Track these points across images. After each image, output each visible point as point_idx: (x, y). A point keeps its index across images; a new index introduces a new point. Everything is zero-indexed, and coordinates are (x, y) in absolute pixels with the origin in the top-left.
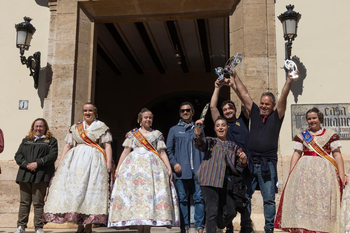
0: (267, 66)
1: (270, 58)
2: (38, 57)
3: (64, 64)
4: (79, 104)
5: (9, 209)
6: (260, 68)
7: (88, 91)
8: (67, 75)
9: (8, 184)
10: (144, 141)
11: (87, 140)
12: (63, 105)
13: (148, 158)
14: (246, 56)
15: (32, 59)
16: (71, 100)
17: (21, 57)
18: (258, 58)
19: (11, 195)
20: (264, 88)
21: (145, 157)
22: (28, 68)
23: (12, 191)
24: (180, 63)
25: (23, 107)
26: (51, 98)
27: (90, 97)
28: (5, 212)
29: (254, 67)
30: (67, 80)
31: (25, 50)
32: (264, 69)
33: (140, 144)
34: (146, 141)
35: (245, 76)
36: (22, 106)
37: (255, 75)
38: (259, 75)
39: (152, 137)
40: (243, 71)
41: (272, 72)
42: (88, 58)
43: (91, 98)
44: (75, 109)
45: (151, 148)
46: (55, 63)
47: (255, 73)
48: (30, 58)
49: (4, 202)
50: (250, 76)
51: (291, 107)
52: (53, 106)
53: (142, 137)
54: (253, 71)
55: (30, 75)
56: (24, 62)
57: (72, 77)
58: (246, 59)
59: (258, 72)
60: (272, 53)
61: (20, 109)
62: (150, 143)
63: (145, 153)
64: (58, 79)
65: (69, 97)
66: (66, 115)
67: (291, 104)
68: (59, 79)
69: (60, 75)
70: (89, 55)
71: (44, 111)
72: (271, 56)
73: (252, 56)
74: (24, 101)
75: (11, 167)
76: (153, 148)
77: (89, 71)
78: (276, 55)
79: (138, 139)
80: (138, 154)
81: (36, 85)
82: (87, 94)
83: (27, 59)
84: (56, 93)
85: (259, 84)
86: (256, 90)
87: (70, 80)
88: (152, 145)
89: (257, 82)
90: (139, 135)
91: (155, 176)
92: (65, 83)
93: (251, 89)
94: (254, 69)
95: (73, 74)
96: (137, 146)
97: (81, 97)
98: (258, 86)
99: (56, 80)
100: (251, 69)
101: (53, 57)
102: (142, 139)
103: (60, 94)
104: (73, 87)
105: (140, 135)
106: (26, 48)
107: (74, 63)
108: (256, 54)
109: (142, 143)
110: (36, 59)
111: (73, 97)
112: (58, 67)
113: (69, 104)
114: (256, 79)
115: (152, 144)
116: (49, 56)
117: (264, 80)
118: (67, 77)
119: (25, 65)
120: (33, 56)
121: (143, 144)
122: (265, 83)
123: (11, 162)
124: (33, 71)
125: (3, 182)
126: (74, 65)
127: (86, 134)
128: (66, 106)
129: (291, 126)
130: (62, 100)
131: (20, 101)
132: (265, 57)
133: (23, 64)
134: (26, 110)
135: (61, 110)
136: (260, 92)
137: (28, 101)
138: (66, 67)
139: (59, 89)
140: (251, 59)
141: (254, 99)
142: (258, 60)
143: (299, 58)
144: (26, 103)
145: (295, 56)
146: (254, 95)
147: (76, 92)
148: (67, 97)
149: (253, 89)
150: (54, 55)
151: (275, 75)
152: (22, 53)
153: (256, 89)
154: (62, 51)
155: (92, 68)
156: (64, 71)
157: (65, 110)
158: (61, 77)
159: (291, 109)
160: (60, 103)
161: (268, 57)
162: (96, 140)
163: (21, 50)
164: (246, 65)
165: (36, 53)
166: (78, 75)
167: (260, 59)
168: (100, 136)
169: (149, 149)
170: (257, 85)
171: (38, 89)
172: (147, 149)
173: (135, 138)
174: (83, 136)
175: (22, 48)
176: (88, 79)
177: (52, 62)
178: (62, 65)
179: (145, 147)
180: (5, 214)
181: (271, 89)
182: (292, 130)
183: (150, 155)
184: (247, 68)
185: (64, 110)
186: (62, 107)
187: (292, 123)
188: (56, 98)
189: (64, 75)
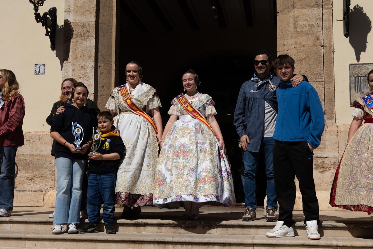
0: (321, 18)
1: (324, 9)
2: (53, 13)
3: (84, 21)
4: (102, 67)
5: (29, 186)
6: (314, 21)
7: (111, 52)
8: (87, 34)
9: (26, 159)
10: (189, 108)
11: (133, 107)
12: (84, 68)
13: (192, 126)
14: (296, 8)
15: (48, 16)
16: (93, 63)
17: (35, 14)
18: (310, 10)
19: (30, 171)
20: (318, 45)
21: (189, 125)
22: (43, 26)
23: (31, 167)
24: (216, 17)
25: (39, 72)
26: (71, 61)
27: (114, 59)
28: (24, 189)
29: (305, 20)
30: (87, 40)
31: (39, 5)
32: (317, 22)
33: (185, 111)
34: (191, 107)
35: (295, 31)
36: (37, 71)
37: (307, 30)
38: (312, 29)
39: (198, 103)
40: (293, 26)
41: (327, 25)
42: (110, 14)
43: (115, 61)
44: (99, 73)
45: (198, 115)
46: (74, 20)
47: (307, 28)
48: (45, 14)
49: (22, 179)
50: (301, 31)
51: (350, 67)
52: (73, 70)
53: (187, 104)
54: (305, 25)
55: (46, 35)
56: (39, 20)
57: (93, 36)
58: (296, 11)
59: (310, 26)
60: (327, 3)
61: (36, 74)
62: (196, 109)
63: (191, 122)
64: (77, 38)
65: (91, 60)
66: (88, 80)
67: (349, 64)
68: (79, 38)
69: (79, 34)
70: (112, 10)
71: (64, 75)
72: (326, 7)
73: (303, 7)
74: (40, 65)
75: (29, 139)
76: (200, 115)
77: (112, 29)
78: (332, 5)
79: (183, 105)
80: (182, 123)
81: (53, 46)
82: (110, 55)
83: (41, 16)
84: (76, 55)
85: (311, 40)
86: (307, 48)
87: (91, 40)
88: (199, 112)
89: (309, 38)
90: (183, 102)
91: (199, 146)
92: (85, 43)
93: (302, 47)
94: (306, 23)
95: (94, 32)
96: (182, 114)
97: (105, 59)
98: (310, 43)
99: (75, 40)
100: (302, 23)
101: (70, 14)
102: (187, 106)
103: (79, 56)
104: (95, 48)
105: (185, 100)
106: (40, 4)
107: (95, 20)
108: (308, 4)
109: (187, 110)
110: (52, 16)
111: (95, 60)
112: (77, 25)
113: (91, 67)
114: (308, 34)
115: (199, 110)
116: (66, 11)
117: (317, 35)
118: (88, 36)
119: (40, 24)
120: (48, 12)
121: (189, 111)
122: (318, 39)
123: (29, 134)
124: (49, 30)
125: (20, 156)
126: (95, 23)
127: (132, 100)
128: (88, 70)
129: (349, 90)
130: (83, 64)
131: (36, 65)
132: (319, 7)
133: (38, 22)
134: (43, 75)
135: (82, 74)
136: (312, 50)
137: (44, 65)
138: (86, 24)
139: (79, 50)
140: (302, 10)
141: (305, 58)
142: (310, 12)
143: (362, 8)
144: (42, 67)
145: (358, 5)
146: (305, 54)
147: (99, 54)
148: (88, 59)
149: (304, 46)
150: (72, 11)
151: (331, 29)
152: (36, 9)
153: (308, 46)
154: (81, 5)
155: (116, 26)
156: (84, 30)
157: (87, 74)
158: (81, 37)
159: (350, 70)
160: (81, 66)
161: (322, 7)
162: (142, 107)
163: (34, 5)
164: (296, 18)
165: (51, 8)
166: (100, 34)
167: (313, 10)
168: (147, 102)
169: (195, 117)
170: (308, 41)
171: (55, 51)
172: (193, 116)
173: (179, 105)
174: (129, 102)
175: (36, 3)
176: (111, 38)
177: (71, 19)
178: (82, 23)
179: (190, 114)
180: (25, 192)
181: (326, 46)
182: (350, 94)
183: (195, 124)
184: (297, 21)
185: (85, 75)
186: (83, 72)
187: (350, 86)
188: (76, 61)
189: (84, 34)
